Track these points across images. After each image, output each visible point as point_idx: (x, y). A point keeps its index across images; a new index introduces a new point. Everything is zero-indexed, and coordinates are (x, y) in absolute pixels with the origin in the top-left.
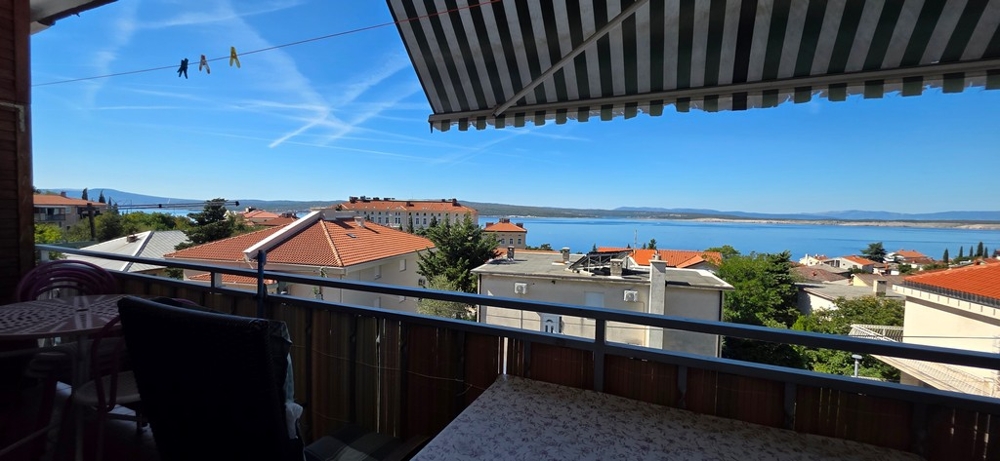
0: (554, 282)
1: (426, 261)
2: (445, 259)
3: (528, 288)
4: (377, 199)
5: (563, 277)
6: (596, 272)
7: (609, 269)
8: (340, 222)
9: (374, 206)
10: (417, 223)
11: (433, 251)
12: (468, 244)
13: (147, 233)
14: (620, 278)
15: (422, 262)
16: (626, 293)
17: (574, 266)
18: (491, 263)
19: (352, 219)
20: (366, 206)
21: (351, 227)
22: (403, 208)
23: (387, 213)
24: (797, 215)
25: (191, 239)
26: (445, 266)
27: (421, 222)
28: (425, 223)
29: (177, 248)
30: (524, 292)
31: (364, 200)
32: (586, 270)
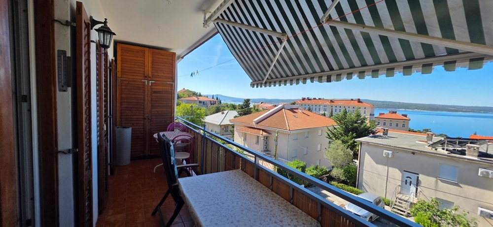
0: (413, 153)
1: (331, 131)
2: (342, 132)
3: (393, 154)
4: (315, 99)
5: (421, 151)
6: (453, 152)
7: (465, 150)
8: (292, 110)
9: (313, 102)
10: (336, 111)
11: (336, 127)
12: (356, 125)
13: (227, 111)
14: (476, 159)
15: (329, 132)
16: (480, 170)
17: (434, 145)
18: (370, 137)
19: (298, 109)
20: (309, 102)
21: (296, 113)
22: (328, 103)
23: (320, 106)
25: (239, 114)
26: (342, 135)
27: (338, 111)
28: (340, 112)
29: (234, 117)
30: (390, 157)
31: (309, 99)
32: (443, 149)
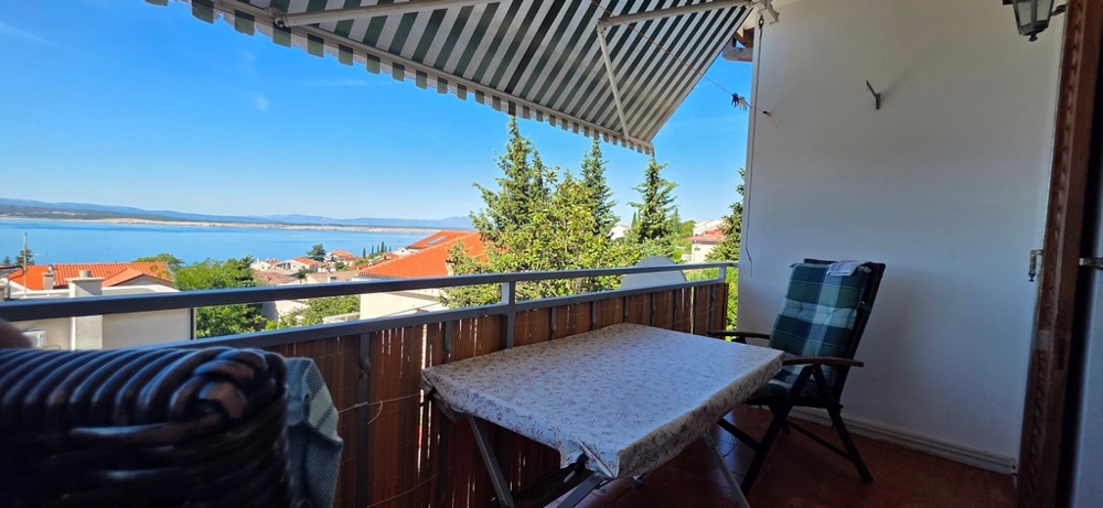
24: (243, 218)
